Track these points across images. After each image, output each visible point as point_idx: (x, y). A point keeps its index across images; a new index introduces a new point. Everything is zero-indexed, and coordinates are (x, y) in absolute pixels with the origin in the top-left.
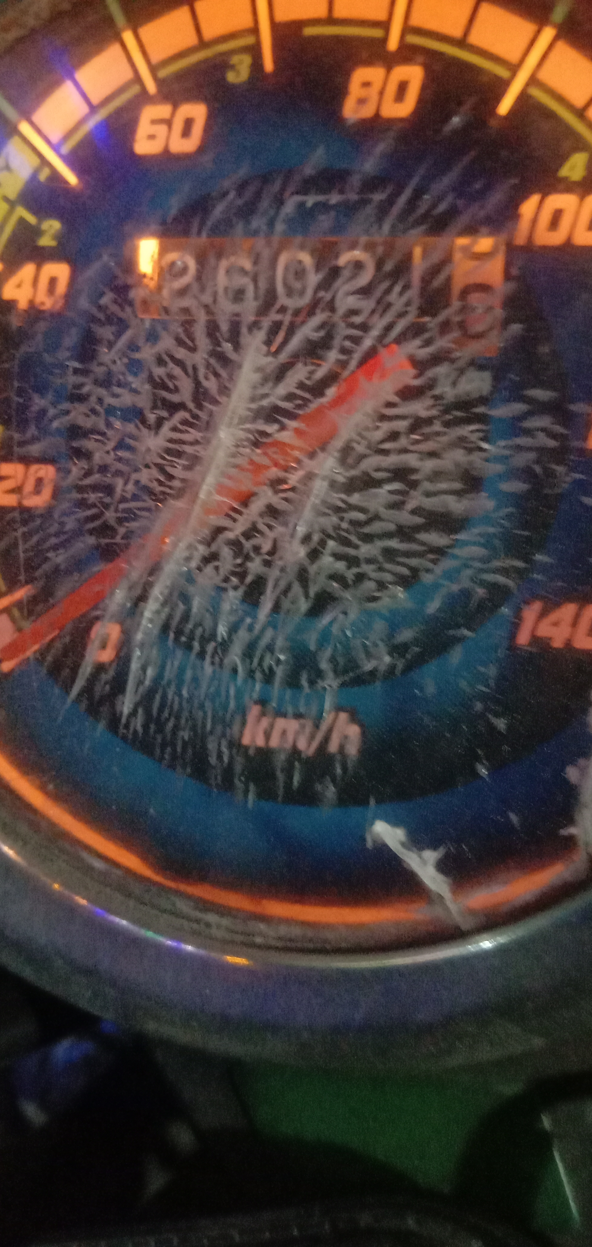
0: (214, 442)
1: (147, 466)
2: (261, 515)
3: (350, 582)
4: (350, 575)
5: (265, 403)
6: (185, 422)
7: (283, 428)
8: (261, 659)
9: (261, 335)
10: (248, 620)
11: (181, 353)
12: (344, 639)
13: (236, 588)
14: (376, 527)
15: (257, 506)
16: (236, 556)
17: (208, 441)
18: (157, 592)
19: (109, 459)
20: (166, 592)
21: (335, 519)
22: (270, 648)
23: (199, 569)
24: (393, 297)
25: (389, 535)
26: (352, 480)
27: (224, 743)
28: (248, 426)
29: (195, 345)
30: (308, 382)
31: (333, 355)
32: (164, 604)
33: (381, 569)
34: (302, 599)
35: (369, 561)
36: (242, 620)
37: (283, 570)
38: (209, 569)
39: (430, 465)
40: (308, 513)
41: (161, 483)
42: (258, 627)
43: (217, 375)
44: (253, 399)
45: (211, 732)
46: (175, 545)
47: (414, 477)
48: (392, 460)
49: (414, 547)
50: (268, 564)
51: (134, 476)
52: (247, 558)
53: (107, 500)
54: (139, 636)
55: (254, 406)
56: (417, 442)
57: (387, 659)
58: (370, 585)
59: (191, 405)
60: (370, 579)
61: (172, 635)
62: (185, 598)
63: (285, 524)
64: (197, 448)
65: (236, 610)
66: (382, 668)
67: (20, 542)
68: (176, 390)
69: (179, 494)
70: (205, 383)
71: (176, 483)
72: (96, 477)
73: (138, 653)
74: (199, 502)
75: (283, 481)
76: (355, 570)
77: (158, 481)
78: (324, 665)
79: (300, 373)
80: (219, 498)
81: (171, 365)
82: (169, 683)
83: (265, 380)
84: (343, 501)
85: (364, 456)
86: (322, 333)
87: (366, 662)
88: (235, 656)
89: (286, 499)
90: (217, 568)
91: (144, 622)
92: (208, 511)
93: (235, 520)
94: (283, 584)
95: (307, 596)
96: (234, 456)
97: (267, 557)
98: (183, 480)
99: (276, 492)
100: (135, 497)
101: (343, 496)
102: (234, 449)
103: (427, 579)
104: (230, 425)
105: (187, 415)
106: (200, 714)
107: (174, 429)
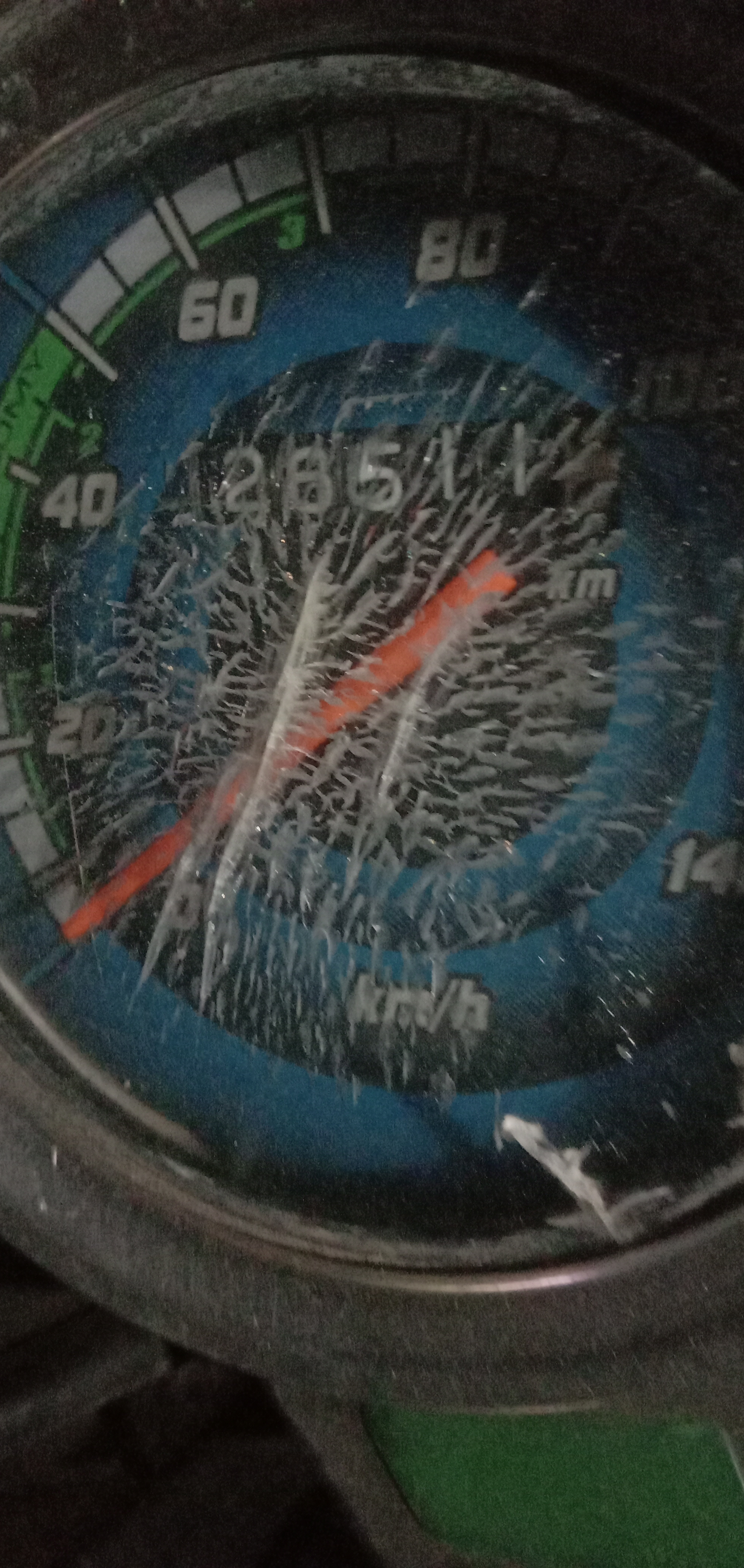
0: (280, 683)
1: (206, 715)
2: (341, 764)
3: (448, 837)
4: (448, 829)
5: (334, 636)
6: (245, 664)
7: (356, 663)
8: (353, 931)
9: (324, 562)
10: (335, 886)
11: (235, 586)
12: (446, 905)
13: (316, 850)
14: (474, 773)
15: (333, 756)
16: (315, 814)
17: (273, 684)
18: (228, 858)
19: (164, 709)
20: (239, 856)
21: (425, 766)
22: (363, 917)
23: (274, 830)
24: (471, 509)
25: (489, 781)
26: (442, 720)
27: (318, 1029)
28: (317, 664)
29: (251, 576)
30: (382, 611)
31: (408, 579)
32: (238, 870)
33: (483, 821)
34: (395, 861)
35: (469, 812)
36: (326, 886)
37: (370, 827)
38: (285, 829)
39: (528, 699)
40: (393, 761)
41: (223, 734)
42: (347, 894)
43: (277, 609)
44: (322, 633)
45: (303, 1019)
46: (244, 804)
47: (515, 713)
48: (487, 695)
49: (520, 794)
50: (353, 821)
51: (192, 728)
52: (328, 815)
53: (164, 756)
54: (212, 909)
55: (322, 641)
56: (511, 673)
57: (500, 925)
58: (472, 840)
59: (251, 644)
60: (473, 833)
61: (249, 907)
62: (261, 864)
63: (369, 774)
64: (262, 691)
65: (320, 876)
66: (496, 935)
67: (72, 808)
68: (233, 628)
69: (247, 744)
70: (265, 620)
71: (240, 733)
72: (151, 731)
73: (211, 927)
74: (267, 753)
75: (363, 725)
76: (453, 824)
77: (220, 731)
78: (427, 935)
79: (371, 601)
80: (290, 748)
81: (224, 600)
82: (250, 962)
83: (333, 612)
84: (434, 745)
85: (454, 692)
86: (394, 555)
87: (475, 930)
88: (323, 929)
89: (367, 746)
90: (294, 827)
91: (216, 892)
92: (279, 764)
93: (310, 773)
94: (371, 844)
95: (399, 855)
96: (304, 698)
97: (351, 813)
98: (248, 729)
99: (354, 737)
100: (196, 751)
101: (433, 739)
102: (303, 692)
103: (538, 829)
104: (296, 666)
105: (247, 656)
106: (289, 996)
107: (234, 672)
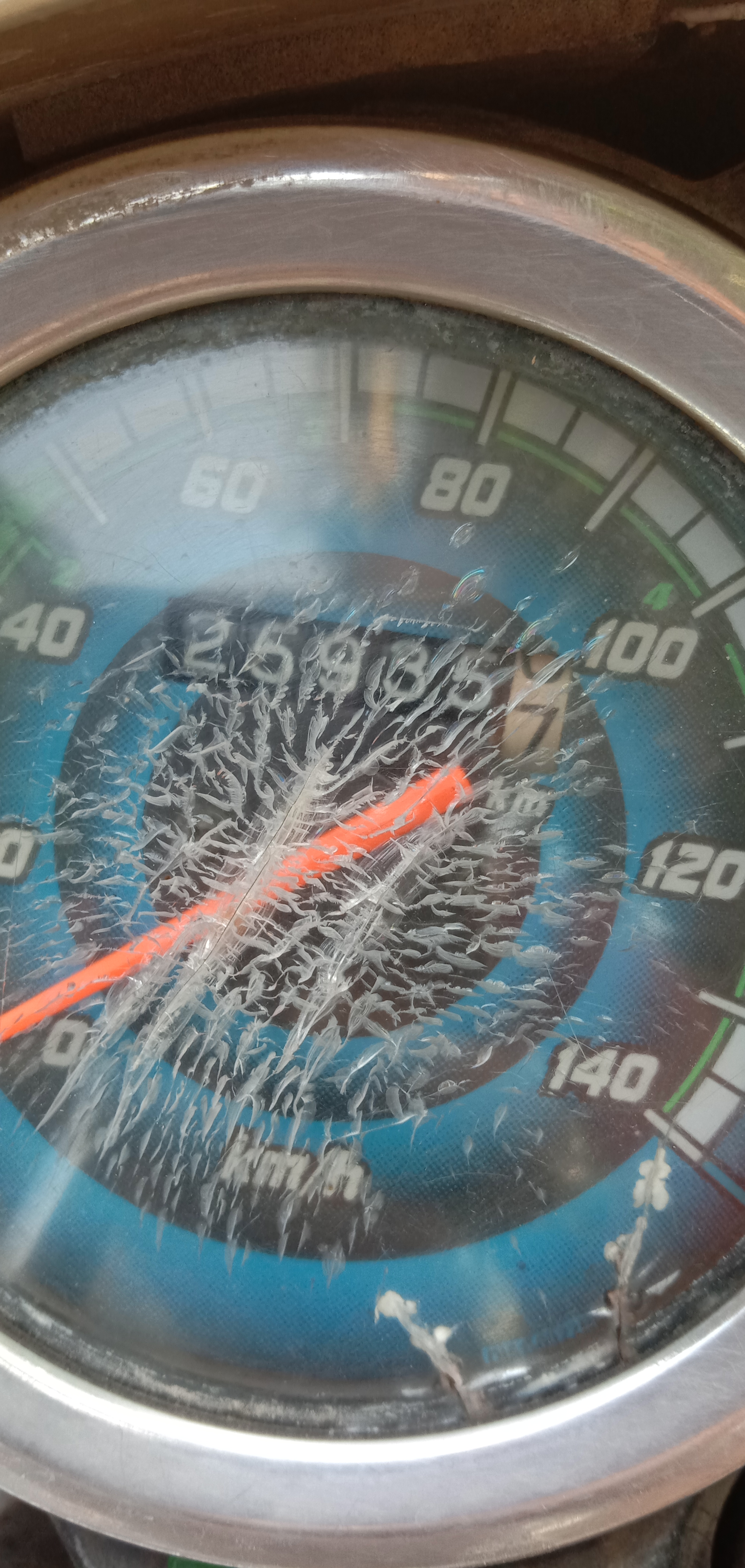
3: (395, 1023)
4: (395, 1016)
6: (230, 831)
8: (280, 1102)
9: (329, 752)
11: (238, 759)
12: (379, 1087)
13: (264, 1018)
14: (433, 967)
16: (268, 983)
18: (167, 1013)
19: (136, 861)
20: (178, 1014)
21: (387, 954)
22: (293, 1088)
25: (444, 978)
26: (410, 914)
27: (222, 1194)
29: (254, 752)
32: (174, 1026)
33: (431, 1013)
34: (338, 1038)
36: (264, 1055)
38: (234, 994)
39: (495, 909)
41: (192, 893)
42: (281, 1065)
43: (274, 786)
44: (311, 816)
47: (479, 920)
48: (458, 899)
49: (472, 993)
50: (303, 994)
51: (162, 883)
52: (282, 986)
53: (125, 905)
54: (136, 1063)
55: (312, 823)
56: (485, 883)
57: (425, 1113)
59: (240, 815)
60: (417, 1022)
61: (178, 1064)
62: (200, 1023)
63: (329, 953)
64: (240, 860)
65: (260, 1044)
66: (418, 1123)
68: (225, 797)
70: (260, 793)
71: (208, 895)
72: (116, 879)
75: (334, 907)
76: (402, 1011)
77: (189, 890)
78: (354, 1112)
80: (257, 916)
81: (223, 768)
83: (327, 799)
84: (399, 936)
86: (397, 759)
87: (401, 1115)
88: (251, 1093)
90: (244, 994)
91: (146, 1045)
93: (273, 943)
94: (317, 1018)
97: (304, 987)
99: (325, 918)
100: (158, 906)
101: (399, 930)
105: (235, 825)
107: (217, 837)
